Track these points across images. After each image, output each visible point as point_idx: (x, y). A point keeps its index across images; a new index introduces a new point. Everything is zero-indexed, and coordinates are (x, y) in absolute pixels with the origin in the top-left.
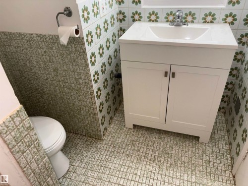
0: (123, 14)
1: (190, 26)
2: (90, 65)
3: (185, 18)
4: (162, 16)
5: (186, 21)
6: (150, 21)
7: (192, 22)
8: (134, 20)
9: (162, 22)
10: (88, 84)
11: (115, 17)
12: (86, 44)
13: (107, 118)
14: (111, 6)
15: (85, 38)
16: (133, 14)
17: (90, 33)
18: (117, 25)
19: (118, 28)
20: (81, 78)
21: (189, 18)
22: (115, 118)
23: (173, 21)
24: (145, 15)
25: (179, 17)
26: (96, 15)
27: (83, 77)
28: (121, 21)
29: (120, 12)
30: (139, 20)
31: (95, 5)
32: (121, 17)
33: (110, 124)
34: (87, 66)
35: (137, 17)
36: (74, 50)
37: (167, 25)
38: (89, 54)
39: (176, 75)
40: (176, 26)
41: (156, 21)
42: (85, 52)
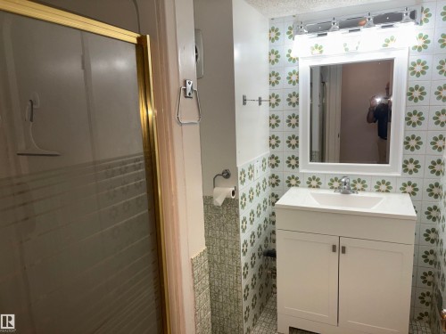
0: (277, 177)
1: (360, 194)
2: (241, 230)
3: (354, 186)
4: (325, 182)
5: (355, 189)
6: (310, 186)
7: (362, 190)
8: (290, 185)
9: (325, 188)
10: (235, 256)
11: (267, 181)
12: (240, 206)
13: (252, 313)
14: (264, 169)
15: (240, 201)
16: (289, 178)
17: (244, 196)
18: (269, 190)
19: (270, 194)
20: (227, 247)
21: (359, 186)
22: (261, 318)
23: (339, 188)
24: (303, 181)
25: (345, 184)
26: (250, 177)
27: (230, 246)
28: (273, 185)
29: (273, 176)
30: (297, 186)
31: (251, 168)
32: (274, 181)
33: (254, 325)
34: (238, 231)
35: (293, 182)
36: (225, 212)
37: (332, 192)
38: (241, 218)
39: (347, 250)
40: (344, 193)
41: (317, 187)
42: (237, 216)
